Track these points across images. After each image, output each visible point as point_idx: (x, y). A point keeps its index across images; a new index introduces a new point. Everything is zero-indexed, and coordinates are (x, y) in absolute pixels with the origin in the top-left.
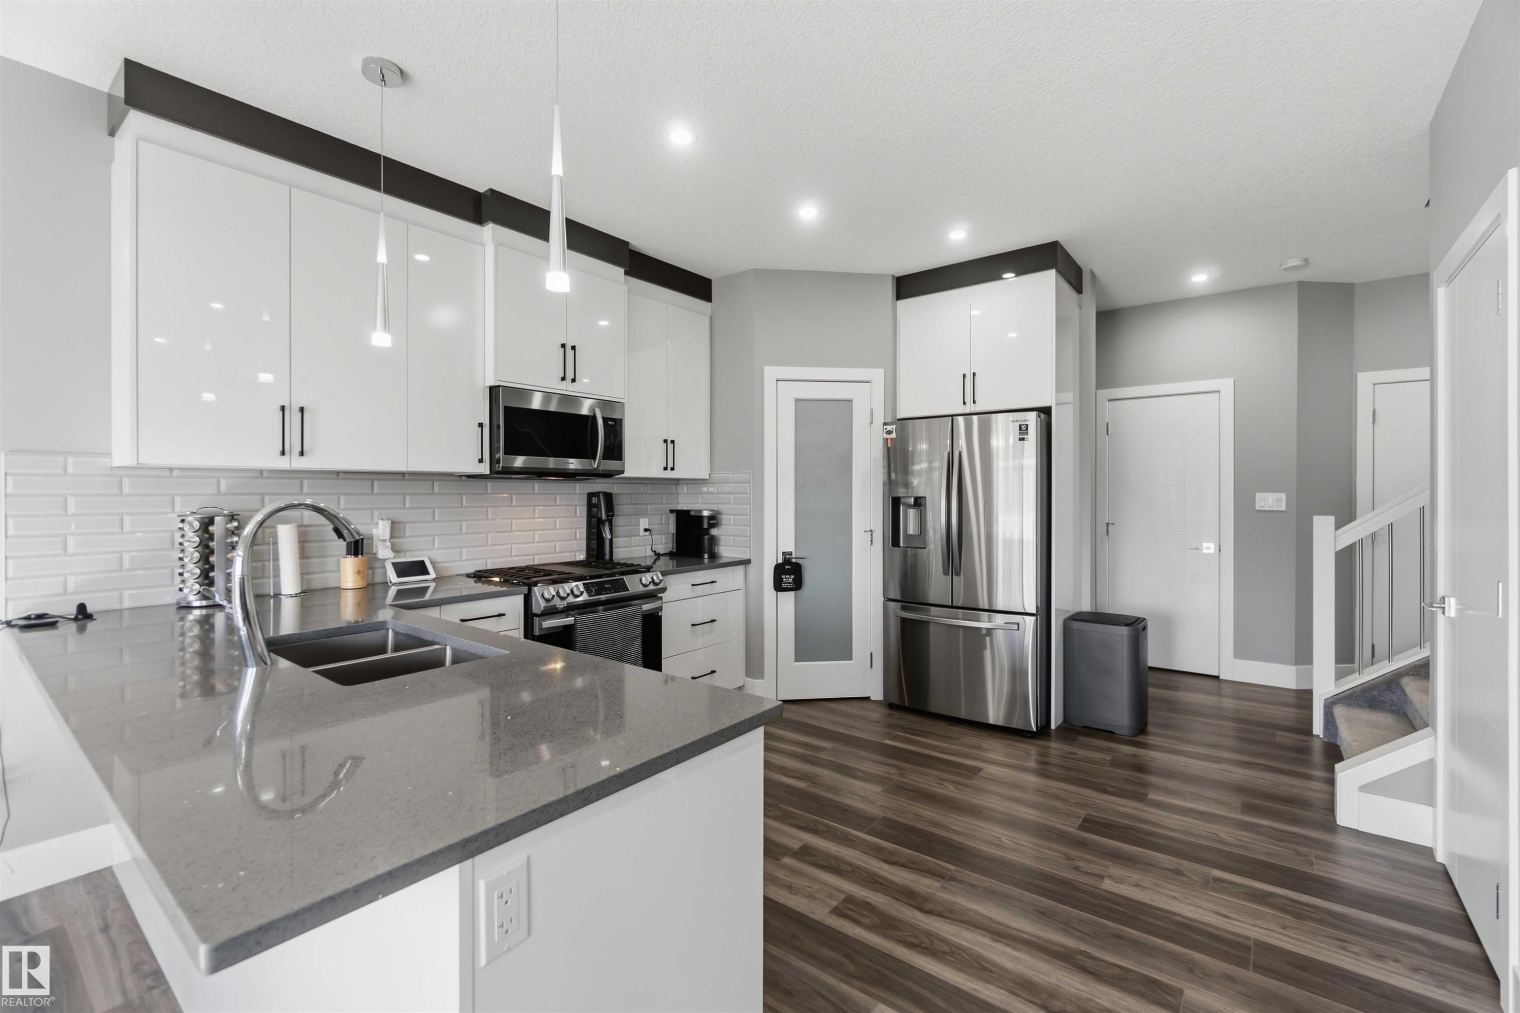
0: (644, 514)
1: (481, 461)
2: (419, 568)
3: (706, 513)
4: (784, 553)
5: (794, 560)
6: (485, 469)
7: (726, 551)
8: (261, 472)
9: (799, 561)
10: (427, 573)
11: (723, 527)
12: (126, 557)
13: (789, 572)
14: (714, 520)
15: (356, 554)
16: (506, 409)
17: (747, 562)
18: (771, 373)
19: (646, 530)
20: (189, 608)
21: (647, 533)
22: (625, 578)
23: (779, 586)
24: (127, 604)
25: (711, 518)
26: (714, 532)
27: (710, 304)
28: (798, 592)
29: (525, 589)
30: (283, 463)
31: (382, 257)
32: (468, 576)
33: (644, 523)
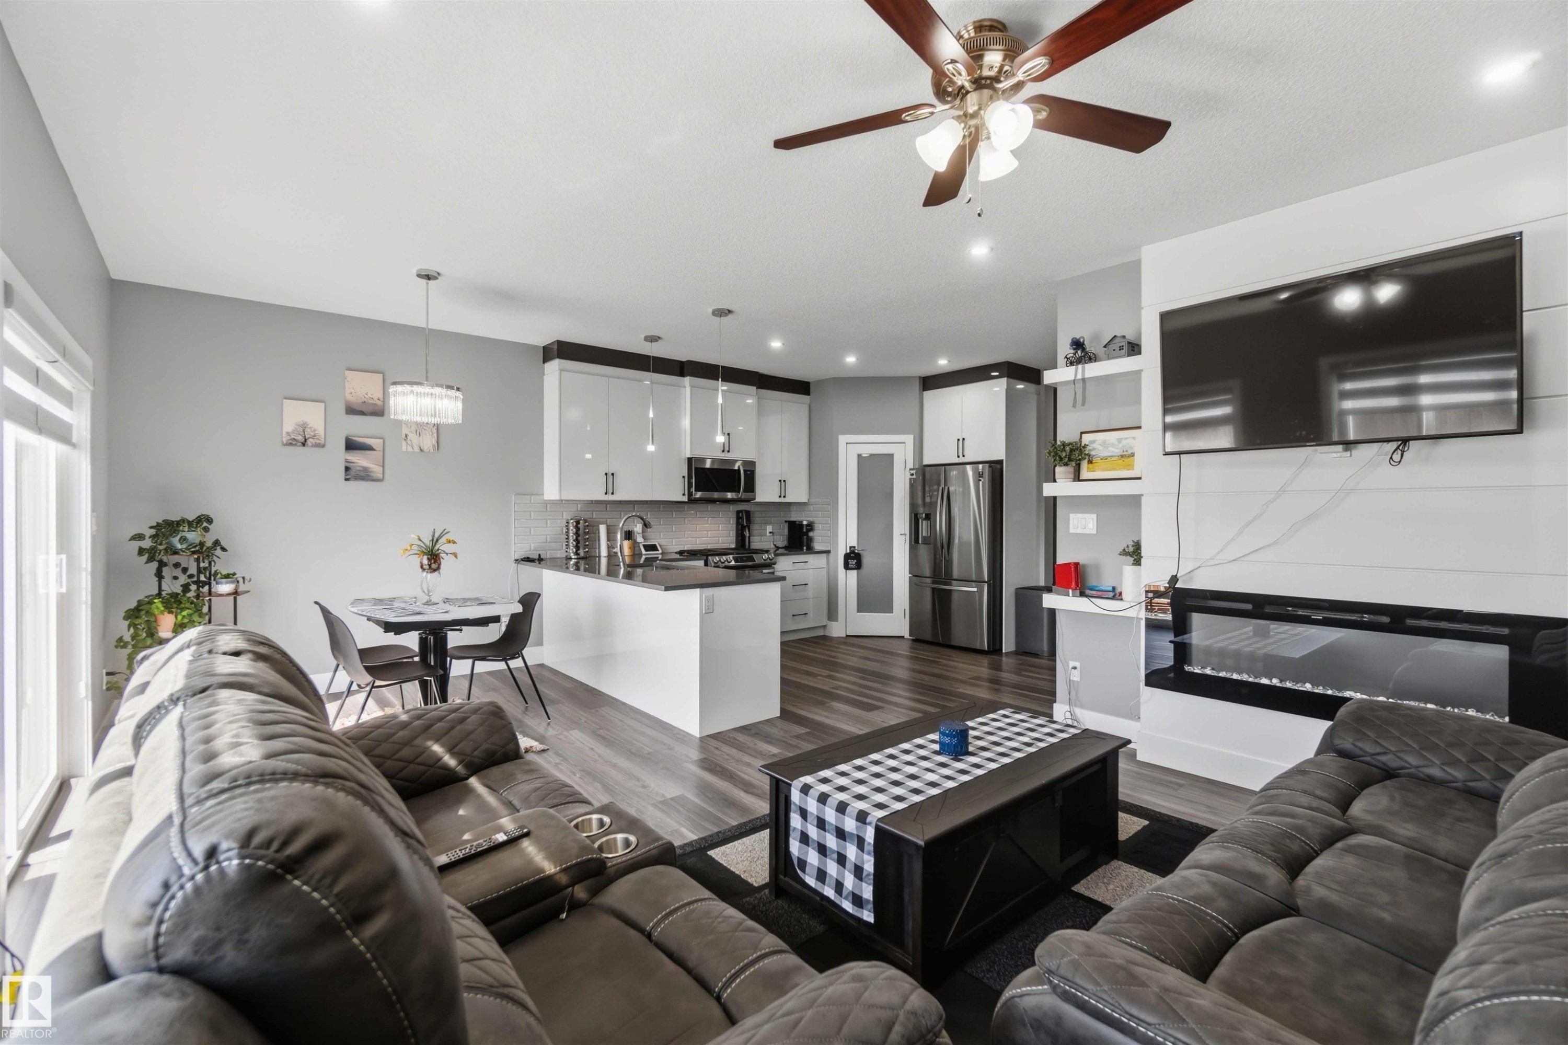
0: (770, 523)
1: (684, 495)
2: (653, 548)
3: (805, 523)
4: (851, 547)
5: (856, 551)
6: (685, 499)
7: (817, 546)
8: (592, 501)
9: (859, 552)
10: (658, 550)
11: (816, 531)
12: (548, 537)
13: (853, 558)
14: (811, 527)
15: (629, 540)
16: (696, 468)
17: (828, 552)
18: (843, 439)
19: (770, 533)
20: (571, 559)
21: (771, 534)
22: (754, 555)
23: (847, 567)
24: (548, 557)
25: (807, 525)
26: (811, 534)
27: (808, 397)
28: (859, 570)
29: (705, 557)
30: (606, 498)
31: (651, 415)
32: (676, 553)
33: (769, 528)
